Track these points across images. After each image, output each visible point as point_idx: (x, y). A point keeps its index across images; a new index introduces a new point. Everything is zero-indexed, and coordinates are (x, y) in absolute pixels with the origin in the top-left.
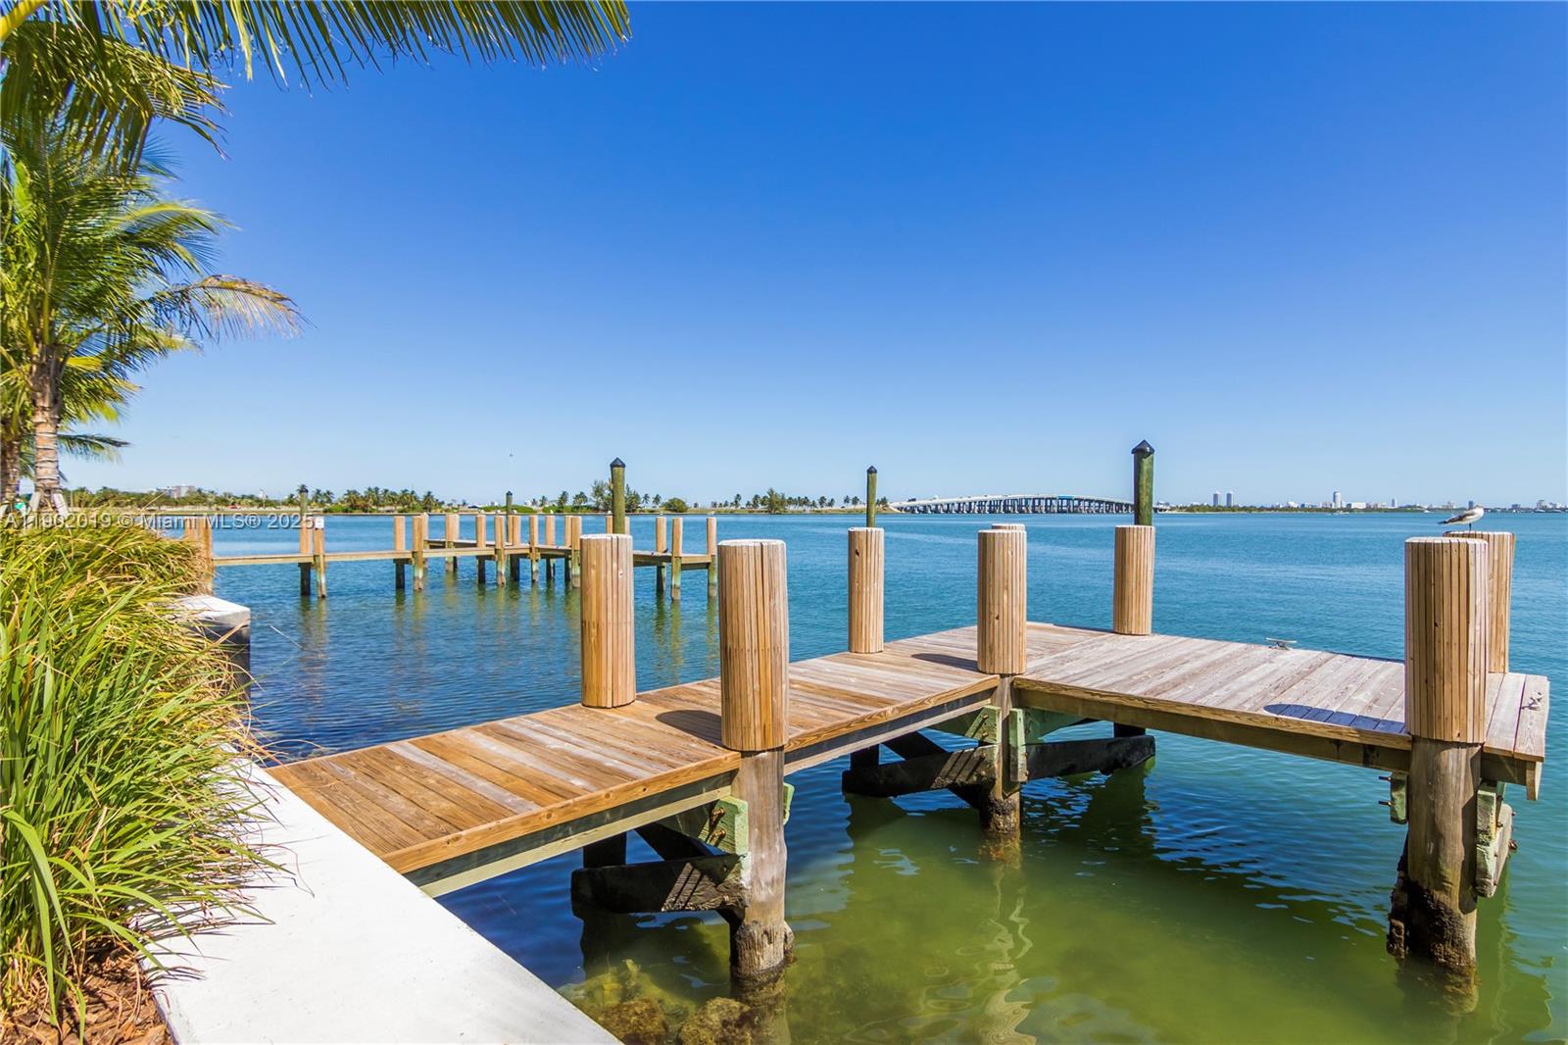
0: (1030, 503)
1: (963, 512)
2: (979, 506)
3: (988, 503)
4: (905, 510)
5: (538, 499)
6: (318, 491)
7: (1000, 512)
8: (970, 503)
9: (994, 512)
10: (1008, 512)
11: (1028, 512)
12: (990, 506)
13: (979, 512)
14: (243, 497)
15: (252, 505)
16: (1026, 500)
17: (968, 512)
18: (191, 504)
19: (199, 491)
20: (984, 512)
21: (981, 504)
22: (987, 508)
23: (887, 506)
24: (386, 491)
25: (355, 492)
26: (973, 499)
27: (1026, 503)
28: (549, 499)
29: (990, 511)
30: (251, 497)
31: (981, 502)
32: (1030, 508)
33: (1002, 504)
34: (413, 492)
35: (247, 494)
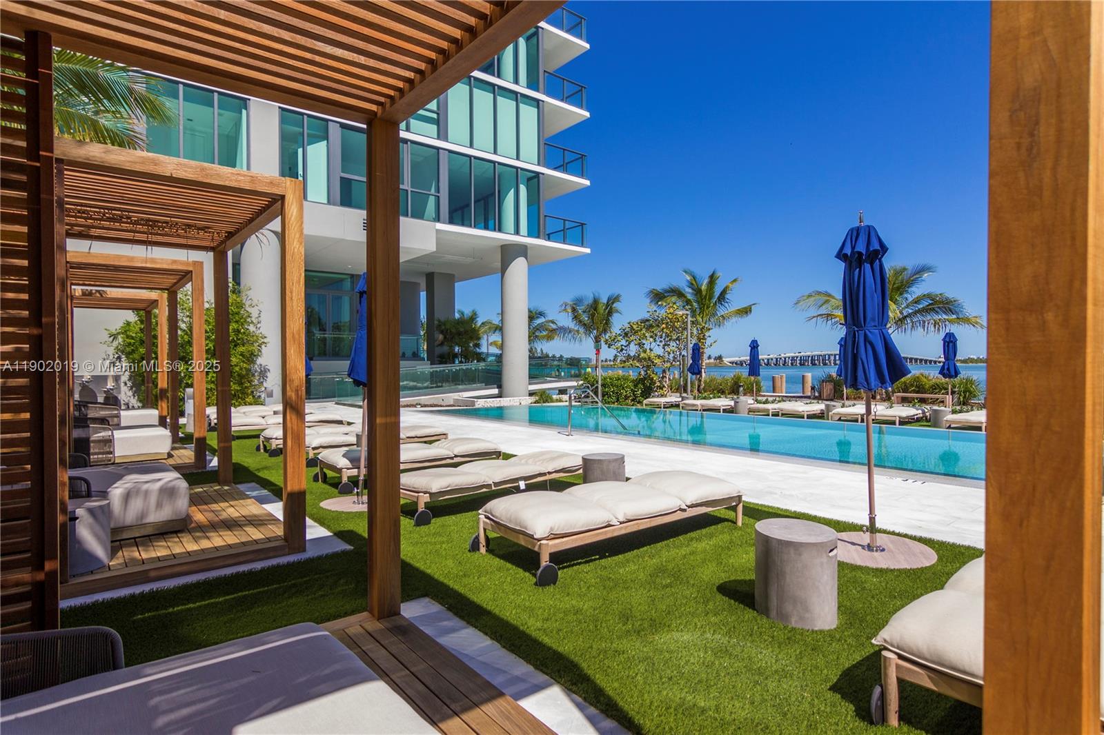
0: (832, 358)
1: (779, 365)
2: (792, 360)
3: (799, 358)
4: (736, 363)
7: (808, 365)
8: (785, 358)
9: (804, 365)
10: (815, 364)
11: (831, 365)
12: (801, 360)
13: (792, 364)
16: (829, 355)
17: (784, 365)
20: (796, 365)
21: (793, 359)
22: (798, 362)
23: (722, 361)
26: (787, 355)
27: (829, 358)
29: (801, 364)
31: (793, 358)
32: (832, 362)
33: (810, 359)
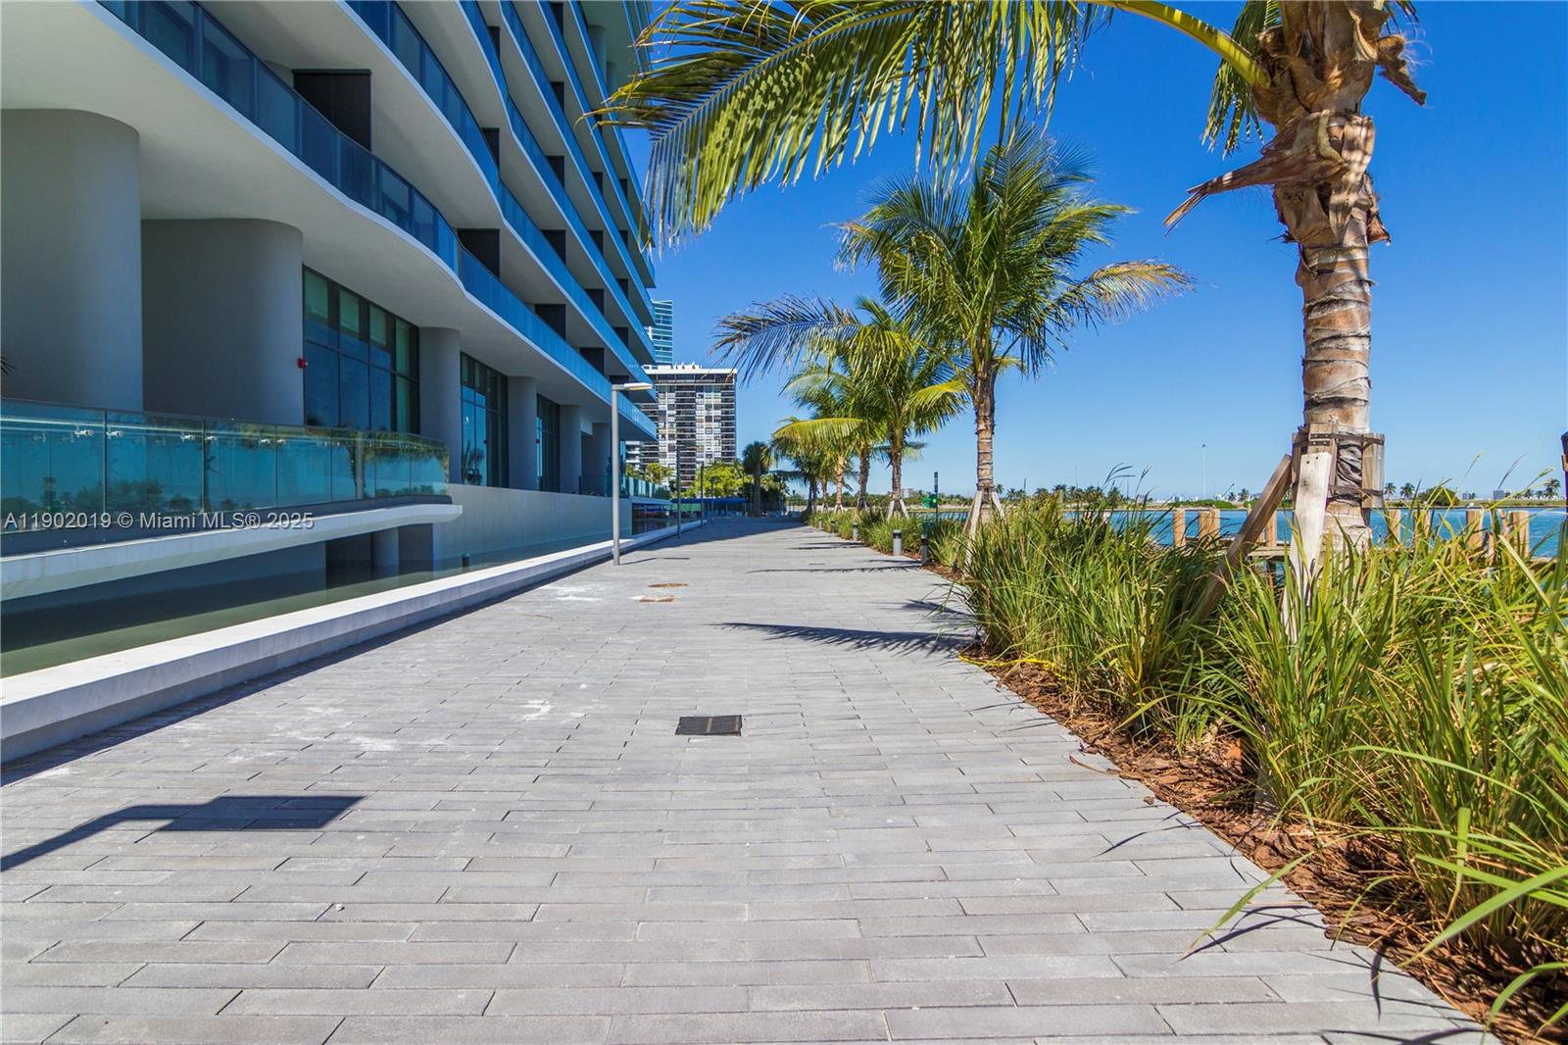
5: (1237, 491)
6: (1013, 490)
14: (952, 497)
15: (959, 504)
18: (915, 503)
19: (920, 492)
24: (1073, 488)
25: (1044, 490)
28: (1251, 492)
30: (958, 497)
34: (1098, 489)
35: (955, 494)
